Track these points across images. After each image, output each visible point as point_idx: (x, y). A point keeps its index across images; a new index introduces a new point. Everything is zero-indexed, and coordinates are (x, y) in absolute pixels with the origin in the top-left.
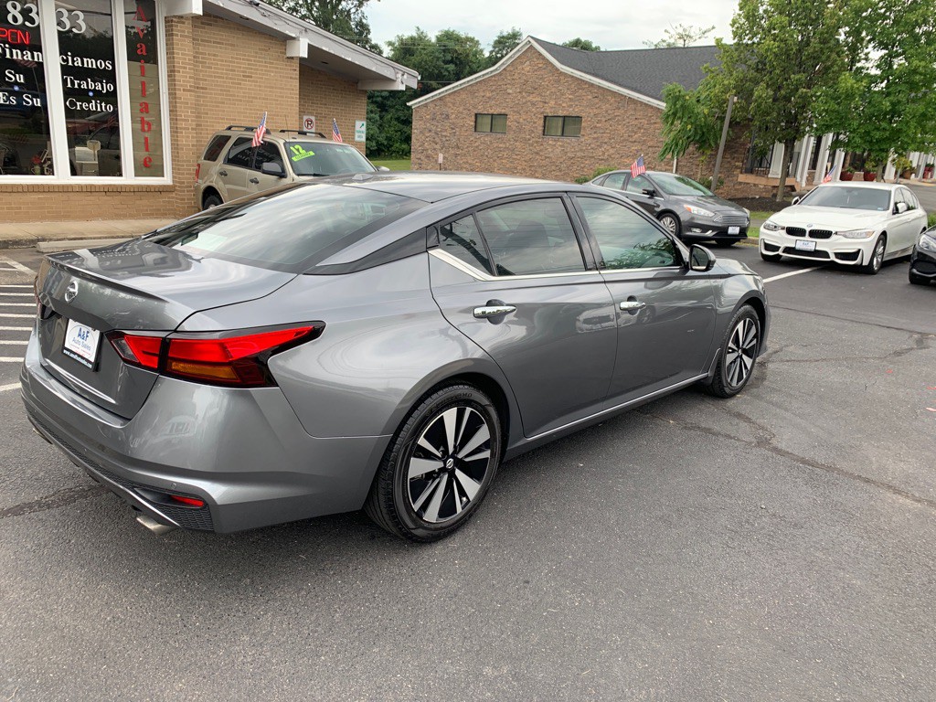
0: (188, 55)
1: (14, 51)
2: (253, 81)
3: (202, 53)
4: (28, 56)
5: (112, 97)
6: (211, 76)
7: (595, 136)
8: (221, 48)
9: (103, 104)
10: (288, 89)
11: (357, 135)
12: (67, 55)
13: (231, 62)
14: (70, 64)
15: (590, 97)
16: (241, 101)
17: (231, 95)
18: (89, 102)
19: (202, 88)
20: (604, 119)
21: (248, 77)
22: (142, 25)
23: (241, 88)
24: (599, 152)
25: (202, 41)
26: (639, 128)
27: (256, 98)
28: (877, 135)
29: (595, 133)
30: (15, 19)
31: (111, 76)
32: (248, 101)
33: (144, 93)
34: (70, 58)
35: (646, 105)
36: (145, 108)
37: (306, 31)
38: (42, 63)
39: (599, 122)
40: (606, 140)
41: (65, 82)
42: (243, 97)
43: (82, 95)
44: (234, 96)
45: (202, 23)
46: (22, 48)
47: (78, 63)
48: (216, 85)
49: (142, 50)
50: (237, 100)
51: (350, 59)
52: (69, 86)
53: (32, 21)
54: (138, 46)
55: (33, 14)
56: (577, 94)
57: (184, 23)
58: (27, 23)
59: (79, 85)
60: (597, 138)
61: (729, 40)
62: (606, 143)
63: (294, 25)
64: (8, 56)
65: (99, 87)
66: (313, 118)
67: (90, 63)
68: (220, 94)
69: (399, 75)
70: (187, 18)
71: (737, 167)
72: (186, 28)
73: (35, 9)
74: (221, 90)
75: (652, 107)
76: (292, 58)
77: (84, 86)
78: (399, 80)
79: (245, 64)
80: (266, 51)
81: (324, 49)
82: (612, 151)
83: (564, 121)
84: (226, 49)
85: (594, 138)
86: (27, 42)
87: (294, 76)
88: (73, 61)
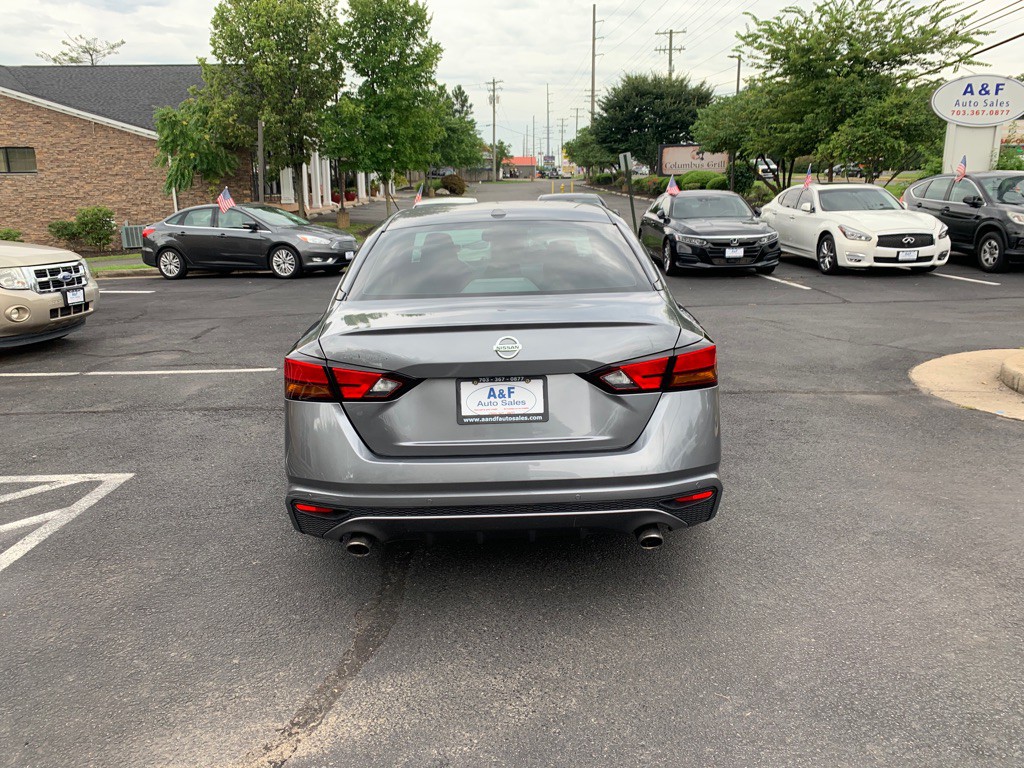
7: (59, 170)
15: (38, 123)
20: (66, 150)
24: (70, 190)
26: (118, 159)
28: (382, 156)
29: (58, 166)
35: (121, 131)
39: (61, 153)
40: (76, 175)
56: (18, 119)
60: (63, 173)
61: (212, 60)
62: (77, 178)
71: (246, 196)
75: (129, 134)
82: (88, 188)
83: (7, 153)
85: (58, 173)
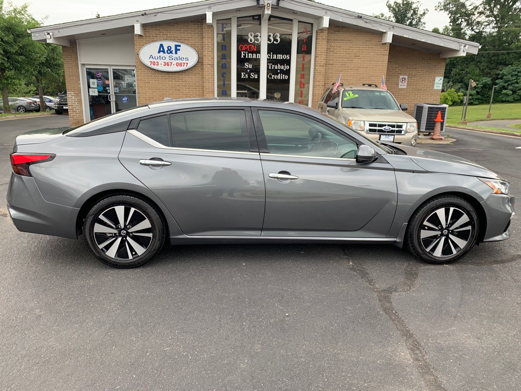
0: (324, 48)
1: (249, 54)
2: (360, 59)
3: (333, 47)
4: (254, 56)
5: (288, 72)
6: (337, 58)
8: (343, 43)
9: (284, 76)
10: (381, 61)
11: (435, 85)
12: (270, 54)
13: (348, 49)
14: (271, 58)
16: (352, 69)
17: (346, 67)
18: (278, 75)
19: (332, 64)
21: (357, 56)
22: (305, 36)
23: (353, 63)
25: (334, 40)
27: (361, 68)
30: (251, 40)
31: (288, 62)
32: (356, 70)
33: (303, 69)
34: (272, 55)
36: (303, 76)
37: (393, 28)
38: (260, 59)
41: (268, 66)
42: (353, 67)
43: (275, 72)
44: (348, 67)
45: (335, 31)
46: (252, 52)
47: (275, 57)
48: (338, 62)
49: (304, 48)
50: (350, 69)
51: (424, 41)
52: (270, 68)
53: (257, 40)
54: (303, 46)
55: (259, 38)
57: (323, 32)
58: (256, 42)
59: (274, 67)
63: (386, 25)
64: (247, 57)
65: (283, 68)
66: (406, 77)
67: (280, 57)
68: (340, 67)
69: (462, 47)
70: (325, 30)
72: (325, 35)
73: (259, 36)
74: (341, 65)
76: (385, 44)
77: (276, 68)
78: (462, 50)
79: (356, 50)
80: (370, 41)
81: (405, 36)
84: (346, 43)
86: (255, 50)
87: (385, 54)
88: (273, 57)
